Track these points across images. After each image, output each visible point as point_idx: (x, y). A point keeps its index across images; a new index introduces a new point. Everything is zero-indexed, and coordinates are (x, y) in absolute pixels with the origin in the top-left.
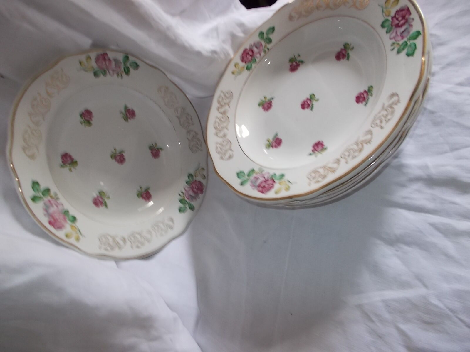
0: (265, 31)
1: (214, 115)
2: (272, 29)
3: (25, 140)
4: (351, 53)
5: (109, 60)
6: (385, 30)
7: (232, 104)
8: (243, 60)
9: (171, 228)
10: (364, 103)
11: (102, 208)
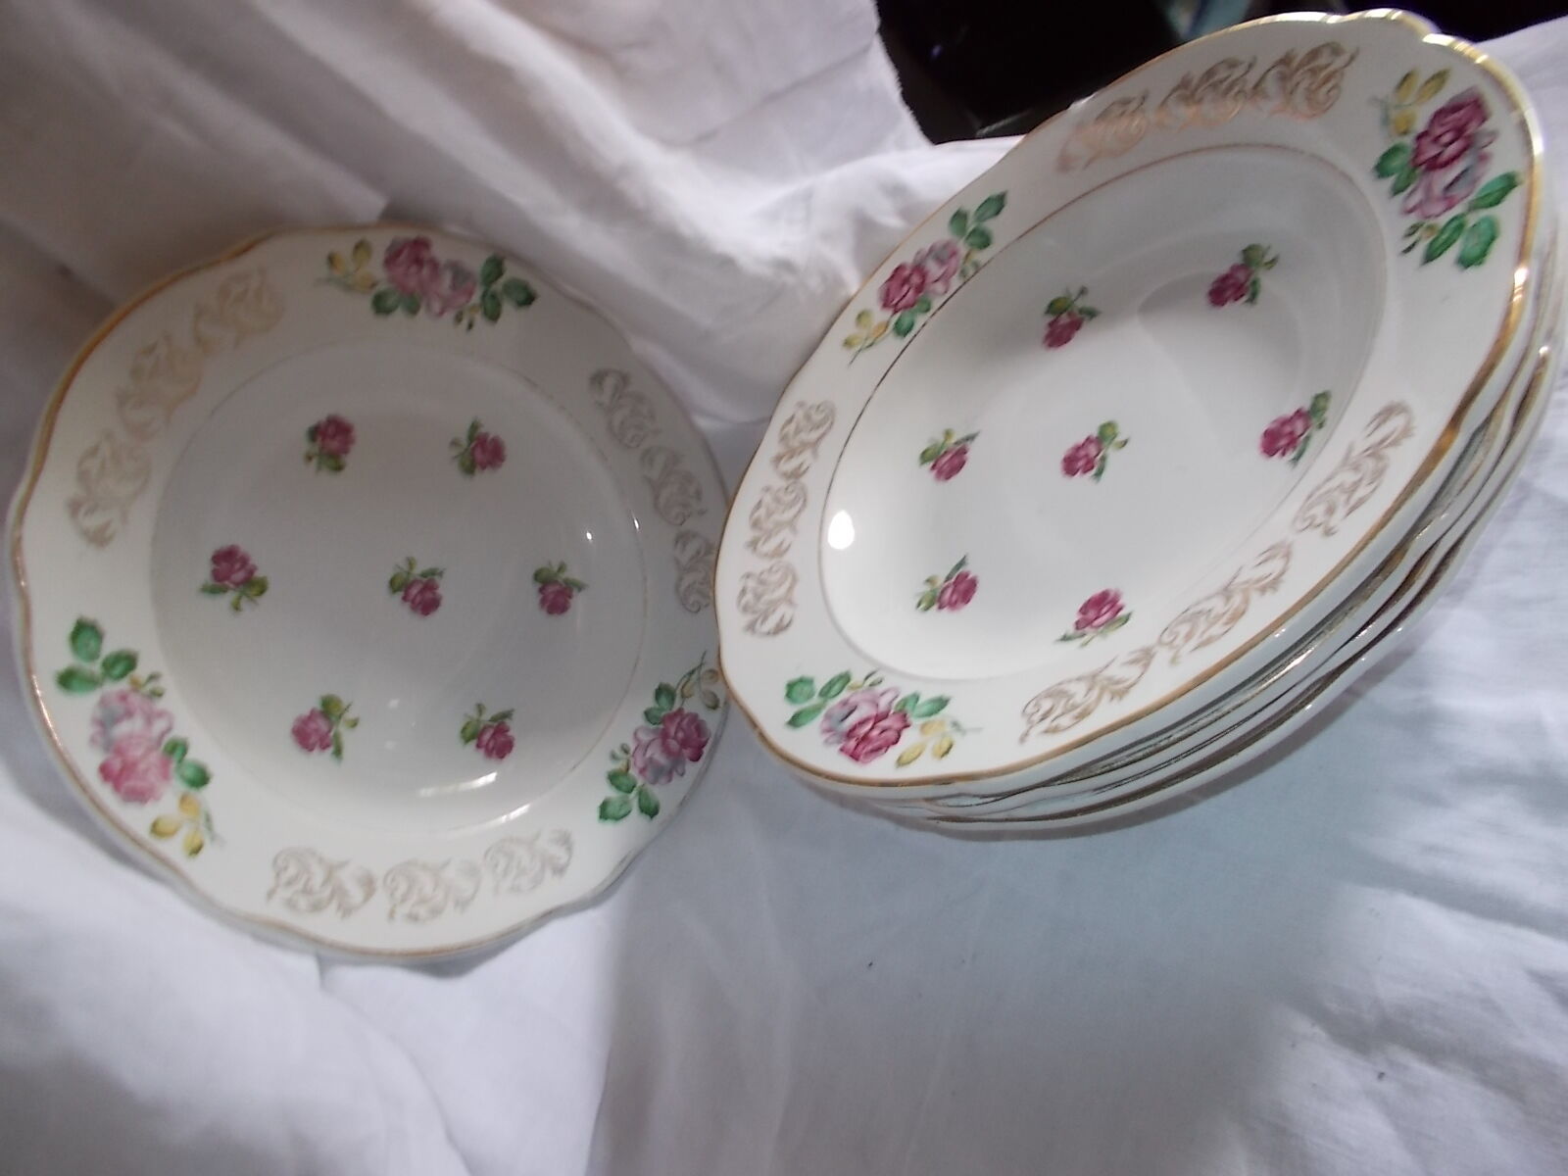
0: (972, 206)
1: (760, 479)
2: (997, 203)
3: (83, 477)
4: (1267, 281)
5: (435, 265)
6: (1389, 182)
7: (829, 447)
8: (887, 302)
9: (560, 871)
10: (1291, 455)
11: (322, 758)
